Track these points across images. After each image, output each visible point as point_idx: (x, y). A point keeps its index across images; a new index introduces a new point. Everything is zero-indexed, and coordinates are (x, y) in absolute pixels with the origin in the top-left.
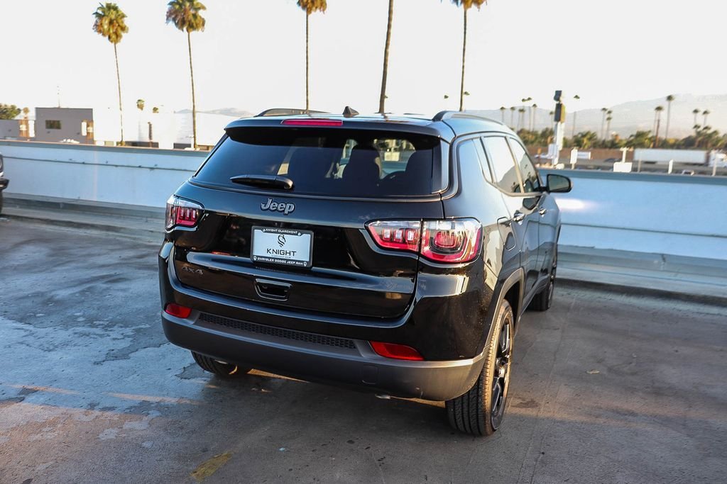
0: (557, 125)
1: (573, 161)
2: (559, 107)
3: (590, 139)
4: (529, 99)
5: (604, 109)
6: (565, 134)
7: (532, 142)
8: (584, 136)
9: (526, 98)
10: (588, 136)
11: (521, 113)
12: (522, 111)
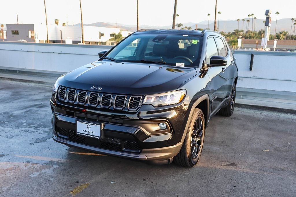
0: (266, 28)
1: (275, 46)
2: (268, 18)
3: (284, 35)
4: (252, 15)
5: (292, 19)
6: (270, 32)
7: (253, 37)
8: (281, 33)
9: (251, 14)
10: (283, 34)
11: (248, 22)
12: (248, 21)
